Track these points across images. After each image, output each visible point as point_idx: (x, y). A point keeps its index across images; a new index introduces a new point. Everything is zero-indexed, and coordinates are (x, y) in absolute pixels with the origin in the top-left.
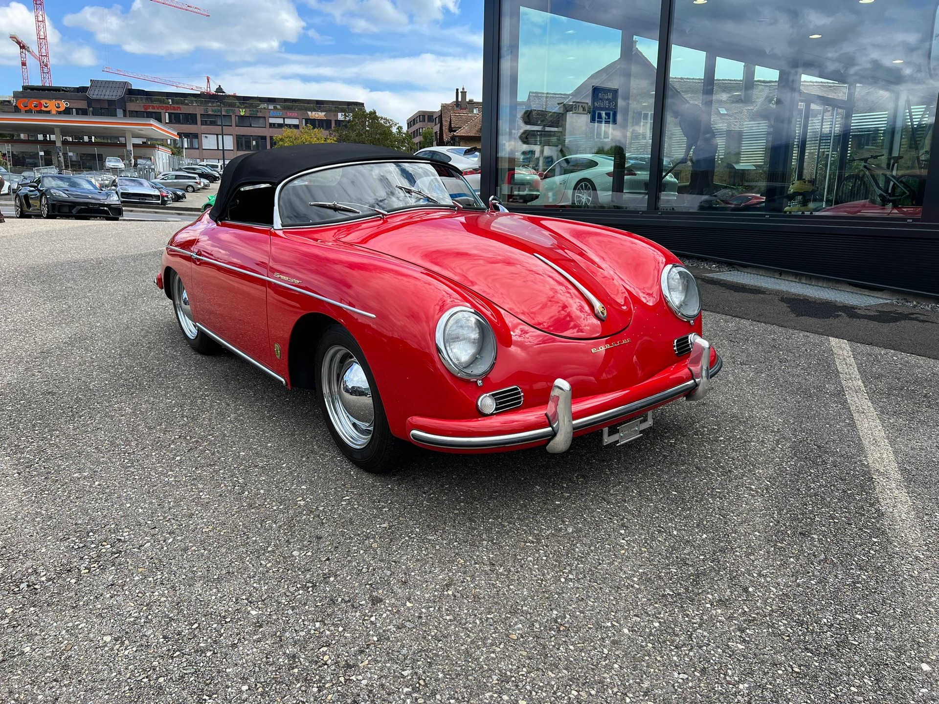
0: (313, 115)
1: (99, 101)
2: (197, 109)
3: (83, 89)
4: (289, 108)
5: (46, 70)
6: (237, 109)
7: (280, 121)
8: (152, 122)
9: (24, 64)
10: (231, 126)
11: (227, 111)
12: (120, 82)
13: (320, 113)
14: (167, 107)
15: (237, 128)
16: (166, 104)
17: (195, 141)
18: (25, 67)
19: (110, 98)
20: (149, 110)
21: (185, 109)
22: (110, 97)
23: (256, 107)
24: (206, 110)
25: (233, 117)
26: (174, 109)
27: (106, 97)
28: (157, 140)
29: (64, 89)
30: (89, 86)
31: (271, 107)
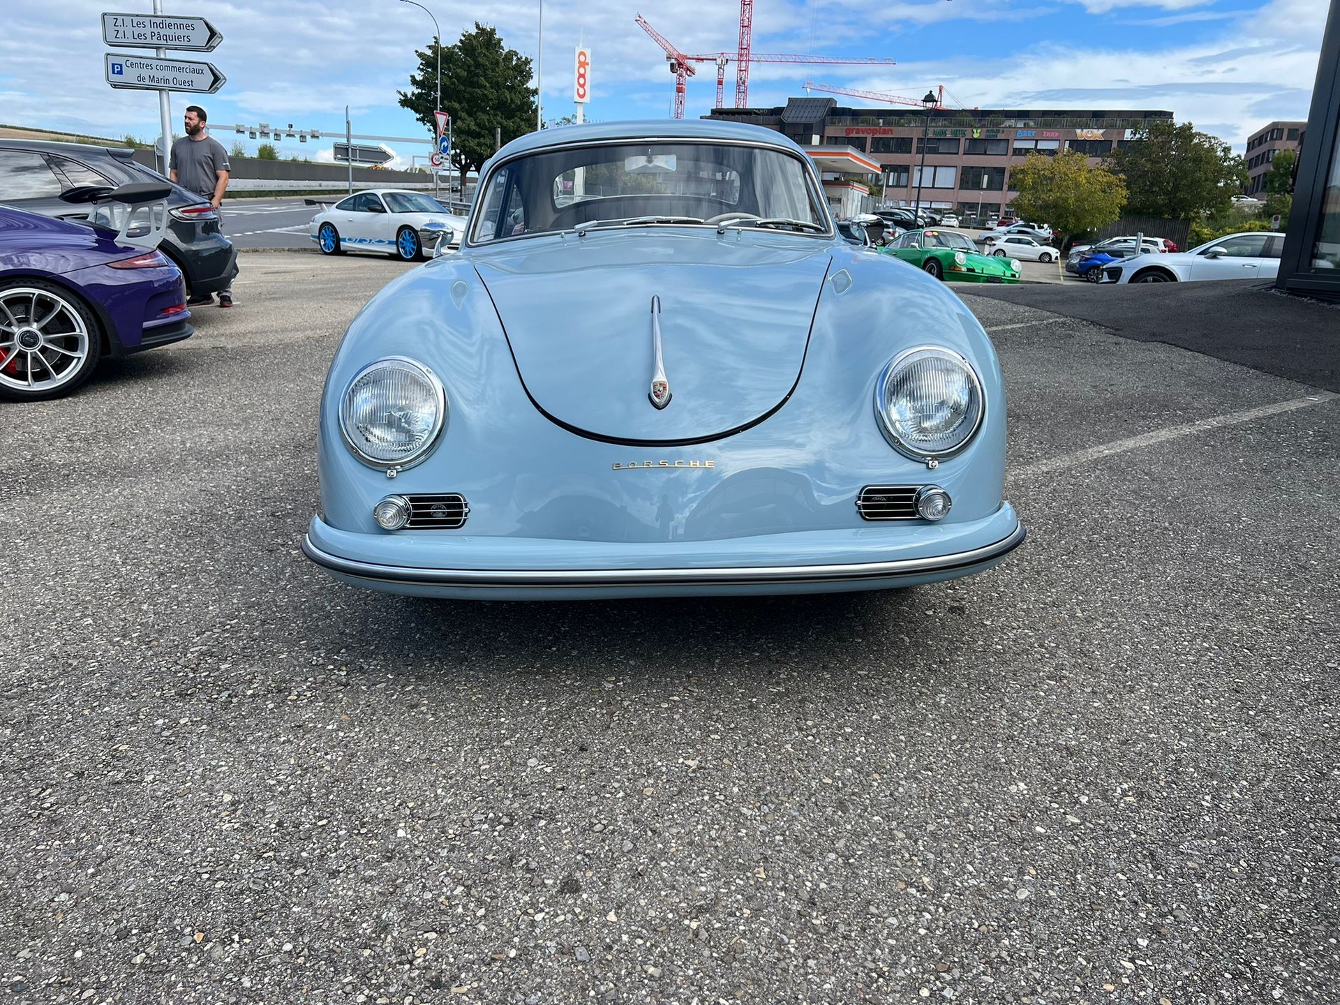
0: (1084, 134)
1: (794, 125)
2: (913, 131)
3: (778, 111)
4: (1047, 125)
5: (742, 88)
6: (970, 129)
7: (1031, 145)
8: (850, 150)
9: (720, 83)
10: (957, 154)
11: (952, 133)
12: (823, 99)
13: (1095, 131)
14: (876, 130)
15: (965, 156)
16: (875, 126)
17: (904, 176)
18: (720, 86)
19: (808, 121)
20: (852, 135)
21: (899, 132)
22: (808, 119)
23: (997, 125)
24: (926, 133)
25: (962, 141)
26: (885, 132)
27: (803, 120)
28: (855, 174)
29: (757, 111)
30: (785, 106)
31: (1020, 124)
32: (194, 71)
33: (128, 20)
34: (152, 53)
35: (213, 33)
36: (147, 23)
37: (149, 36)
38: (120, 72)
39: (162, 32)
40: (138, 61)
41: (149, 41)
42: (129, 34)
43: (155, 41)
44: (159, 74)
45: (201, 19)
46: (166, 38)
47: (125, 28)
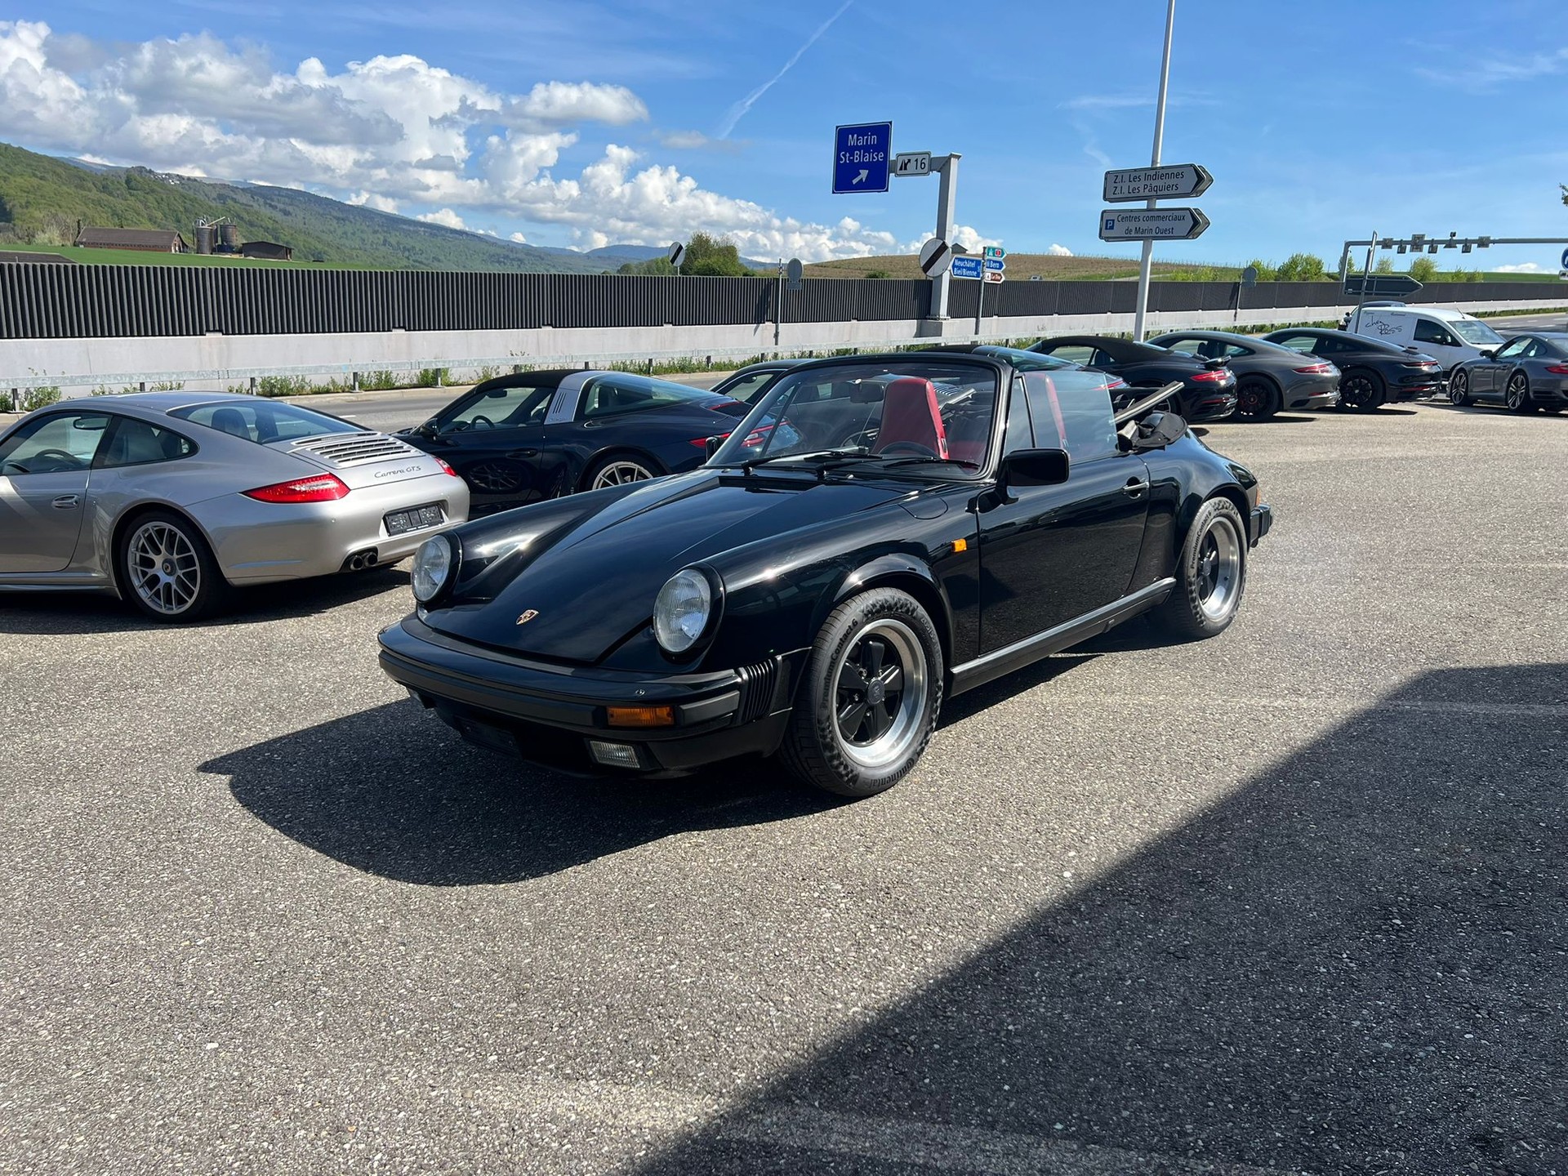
32: (1177, 218)
33: (1126, 177)
34: (1143, 205)
35: (1200, 179)
36: (1142, 178)
37: (1142, 189)
38: (1112, 228)
39: (1154, 183)
40: (1128, 214)
41: (1142, 194)
42: (1125, 190)
43: (1147, 193)
44: (1144, 225)
45: (1191, 165)
46: (1157, 189)
47: (1121, 184)
